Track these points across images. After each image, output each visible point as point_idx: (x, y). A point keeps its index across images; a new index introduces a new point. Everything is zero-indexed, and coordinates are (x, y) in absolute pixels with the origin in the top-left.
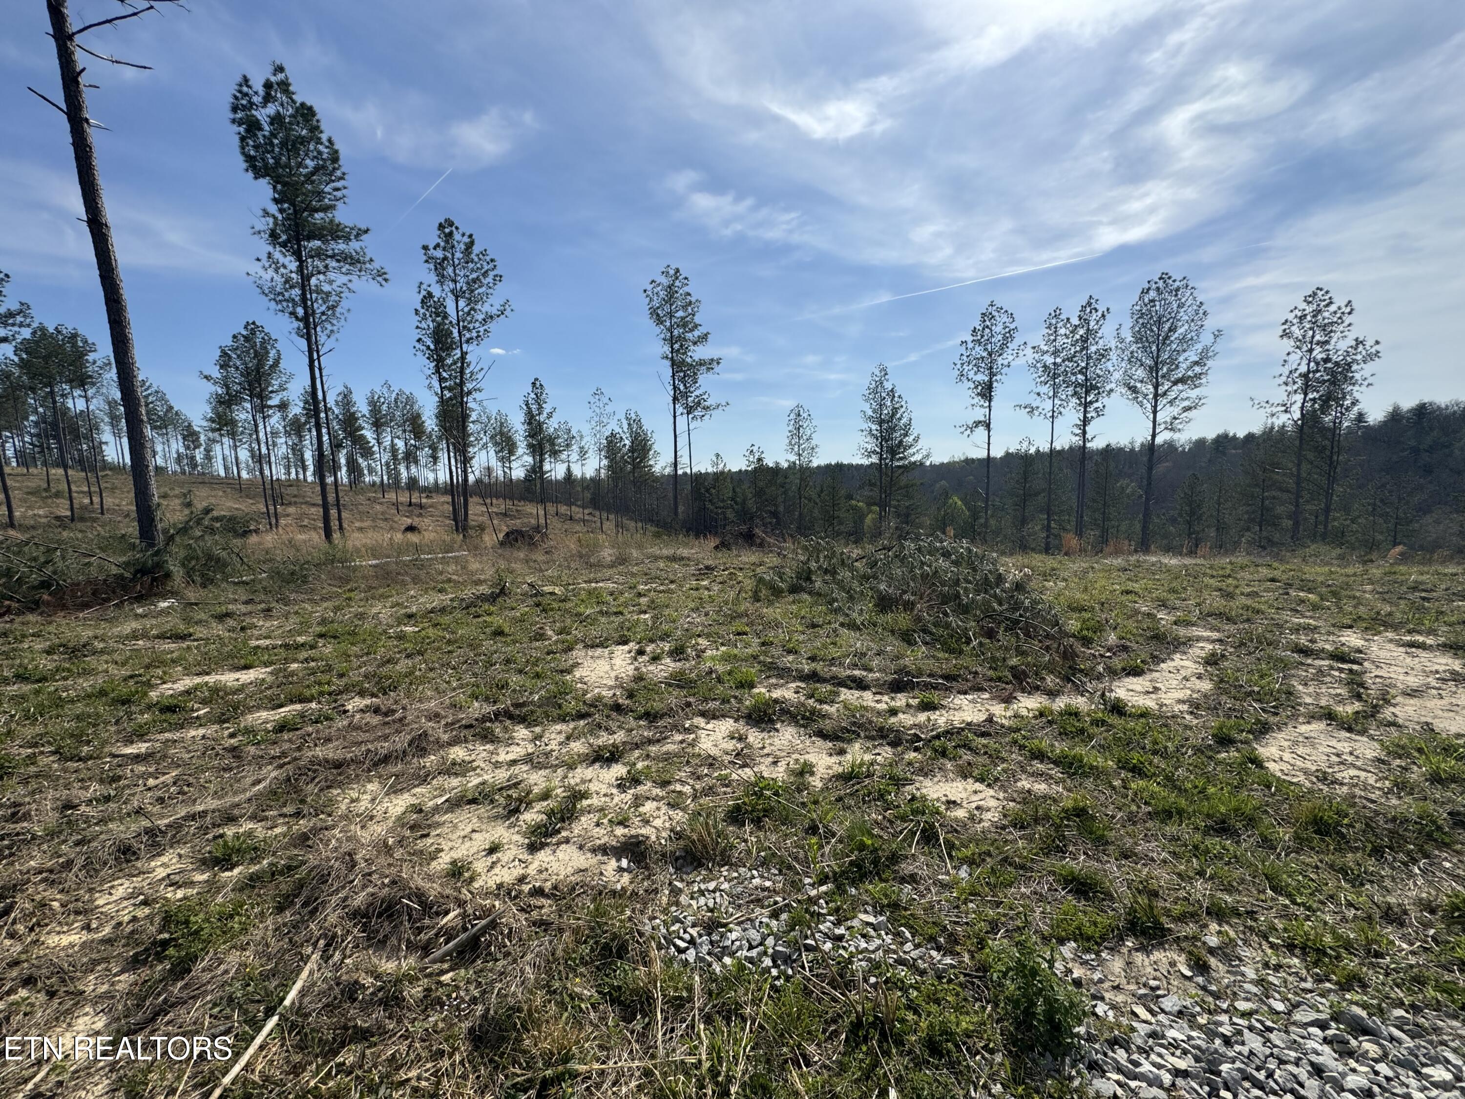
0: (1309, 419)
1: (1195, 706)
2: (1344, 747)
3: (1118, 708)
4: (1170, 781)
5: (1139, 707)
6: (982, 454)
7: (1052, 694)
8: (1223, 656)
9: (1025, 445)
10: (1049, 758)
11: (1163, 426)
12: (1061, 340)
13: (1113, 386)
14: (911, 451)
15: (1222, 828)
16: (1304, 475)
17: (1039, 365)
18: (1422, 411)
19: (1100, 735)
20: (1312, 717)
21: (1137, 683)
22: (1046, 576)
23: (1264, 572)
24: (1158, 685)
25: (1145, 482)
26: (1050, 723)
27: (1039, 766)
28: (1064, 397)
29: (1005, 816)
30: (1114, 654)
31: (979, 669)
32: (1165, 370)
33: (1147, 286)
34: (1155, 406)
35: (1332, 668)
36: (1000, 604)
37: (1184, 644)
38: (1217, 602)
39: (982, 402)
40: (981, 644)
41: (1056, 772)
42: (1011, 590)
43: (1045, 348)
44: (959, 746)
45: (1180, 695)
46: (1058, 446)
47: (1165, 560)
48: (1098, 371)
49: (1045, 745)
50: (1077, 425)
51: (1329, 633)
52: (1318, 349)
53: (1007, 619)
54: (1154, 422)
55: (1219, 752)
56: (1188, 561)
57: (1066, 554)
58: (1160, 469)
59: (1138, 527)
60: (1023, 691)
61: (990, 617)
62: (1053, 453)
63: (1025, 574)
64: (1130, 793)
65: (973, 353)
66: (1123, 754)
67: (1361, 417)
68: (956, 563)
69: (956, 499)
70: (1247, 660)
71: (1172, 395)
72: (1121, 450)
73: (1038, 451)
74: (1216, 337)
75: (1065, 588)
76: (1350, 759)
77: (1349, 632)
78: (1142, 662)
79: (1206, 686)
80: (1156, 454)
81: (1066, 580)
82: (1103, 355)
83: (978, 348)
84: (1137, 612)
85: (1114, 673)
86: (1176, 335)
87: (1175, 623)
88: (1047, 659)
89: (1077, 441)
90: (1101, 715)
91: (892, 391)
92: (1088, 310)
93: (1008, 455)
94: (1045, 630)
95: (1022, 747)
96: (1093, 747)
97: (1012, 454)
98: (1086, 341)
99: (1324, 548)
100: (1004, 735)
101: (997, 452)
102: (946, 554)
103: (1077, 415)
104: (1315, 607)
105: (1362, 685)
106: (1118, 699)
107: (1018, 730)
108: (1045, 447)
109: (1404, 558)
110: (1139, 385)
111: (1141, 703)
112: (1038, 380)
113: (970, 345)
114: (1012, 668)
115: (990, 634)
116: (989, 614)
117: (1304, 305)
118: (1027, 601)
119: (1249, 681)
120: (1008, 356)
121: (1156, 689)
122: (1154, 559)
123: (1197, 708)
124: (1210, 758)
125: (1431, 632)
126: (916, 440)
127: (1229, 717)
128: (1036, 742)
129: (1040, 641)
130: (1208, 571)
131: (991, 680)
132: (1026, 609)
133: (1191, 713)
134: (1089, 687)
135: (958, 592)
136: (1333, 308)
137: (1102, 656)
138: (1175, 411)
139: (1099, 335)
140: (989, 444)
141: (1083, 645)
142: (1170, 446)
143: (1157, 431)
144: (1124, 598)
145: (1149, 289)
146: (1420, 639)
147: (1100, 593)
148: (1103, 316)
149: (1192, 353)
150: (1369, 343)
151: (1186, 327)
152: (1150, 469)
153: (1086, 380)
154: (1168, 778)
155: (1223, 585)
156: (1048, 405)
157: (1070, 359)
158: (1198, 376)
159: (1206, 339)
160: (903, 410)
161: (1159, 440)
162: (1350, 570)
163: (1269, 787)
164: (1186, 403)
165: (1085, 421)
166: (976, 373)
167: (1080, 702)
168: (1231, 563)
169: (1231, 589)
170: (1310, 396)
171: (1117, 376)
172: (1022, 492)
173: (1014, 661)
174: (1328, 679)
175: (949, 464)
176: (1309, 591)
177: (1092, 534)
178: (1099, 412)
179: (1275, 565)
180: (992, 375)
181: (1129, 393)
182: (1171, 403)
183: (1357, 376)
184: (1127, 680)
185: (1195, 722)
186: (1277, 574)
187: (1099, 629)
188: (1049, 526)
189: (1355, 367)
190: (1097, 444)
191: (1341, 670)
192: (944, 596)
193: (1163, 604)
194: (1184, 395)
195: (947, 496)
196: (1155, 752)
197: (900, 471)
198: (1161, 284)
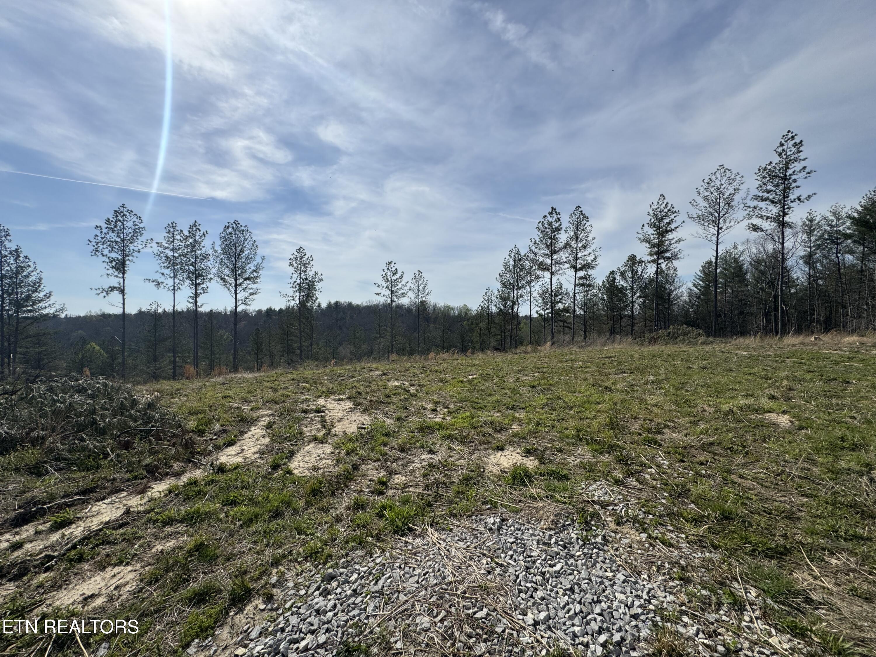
0: (302, 304)
1: (262, 453)
2: (320, 451)
3: (222, 469)
4: (252, 501)
5: (233, 464)
6: (118, 311)
7: (178, 475)
8: (274, 422)
9: (154, 307)
10: (176, 520)
11: (241, 302)
12: (177, 244)
13: (212, 276)
14: (42, 305)
15: (277, 514)
16: (302, 329)
17: (162, 255)
18: (337, 303)
19: (211, 490)
20: (310, 441)
21: (232, 450)
22: (172, 395)
23: (290, 376)
24: (243, 448)
25: (233, 333)
26: (177, 495)
27: (169, 529)
28: (181, 278)
29: (141, 581)
30: (219, 436)
31: (117, 475)
32: (240, 272)
33: (227, 225)
34: (236, 291)
35: (315, 417)
36: (136, 421)
37: (256, 420)
38: (269, 394)
39: (116, 273)
40: (118, 456)
41: (182, 527)
42: (145, 409)
43: (167, 245)
44: (97, 545)
45: (255, 449)
46: (179, 308)
47: (246, 376)
48: (203, 266)
49: (173, 513)
50: (191, 297)
51: (314, 401)
52: (303, 274)
53: (141, 431)
54: (236, 299)
55: (274, 474)
56: (257, 375)
57: (187, 378)
58: (241, 325)
59: (231, 357)
60: (156, 480)
61: (127, 432)
62: (176, 315)
63: (155, 396)
64: (230, 518)
65: (108, 236)
66: (225, 496)
67: (319, 305)
68: (92, 396)
69: (94, 345)
70: (284, 421)
71: (244, 286)
72: (219, 313)
73: (164, 311)
74: (263, 259)
75: (186, 401)
76: (322, 456)
77: (320, 399)
78: (235, 436)
79: (267, 440)
80: (238, 316)
81: (187, 396)
82: (205, 257)
83: (111, 233)
84: (231, 408)
85: (218, 448)
86: (244, 254)
87: (251, 410)
88: (173, 452)
89: (191, 306)
90: (211, 477)
91: (16, 251)
92: (194, 229)
93: (141, 313)
94: (172, 432)
95: (155, 521)
96: (207, 500)
97: (144, 312)
98: (194, 247)
99: (311, 363)
100: (141, 518)
101: (132, 309)
102: (81, 390)
103: (191, 291)
104: (309, 390)
105: (325, 421)
106: (221, 464)
107: (152, 510)
108: (169, 309)
109: (336, 364)
110: (226, 278)
111: (234, 462)
112: (163, 265)
113: (105, 231)
114: (146, 466)
115: (127, 446)
116: (125, 430)
117: (296, 253)
118: (157, 415)
119: (285, 432)
120: (138, 245)
121: (243, 450)
122: (240, 375)
123: (263, 454)
124: (270, 479)
125: (344, 393)
126: (48, 296)
127: (277, 454)
128: (167, 513)
129: (169, 441)
130: (266, 379)
131: (128, 480)
132: (156, 421)
133: (261, 457)
134: (204, 462)
135: (94, 419)
136: (306, 257)
137: (211, 439)
138: (246, 294)
139: (202, 245)
140: (124, 304)
141: (199, 436)
142: (245, 313)
143: (238, 304)
144: (223, 401)
145: (228, 227)
146: (341, 397)
147: (210, 400)
148: (204, 234)
149: (252, 265)
150: (319, 274)
151: (249, 251)
152: (235, 325)
153: (195, 270)
154: (250, 500)
155: (272, 385)
156: (170, 282)
157: (185, 255)
158: (256, 278)
159: (258, 260)
160: (30, 269)
161: (239, 309)
162: (320, 371)
163: (295, 483)
164: (251, 291)
165: (196, 295)
166: (110, 252)
167: (198, 474)
168: (276, 373)
169: (276, 387)
170: (302, 294)
171: (214, 271)
172: (153, 339)
173: (148, 461)
174: (314, 422)
175: (85, 317)
176: (307, 383)
177: (203, 365)
178: (205, 290)
179: (294, 372)
180: (124, 255)
181: (221, 281)
182: (244, 289)
183: (317, 287)
184: (227, 450)
185: (263, 462)
186: (295, 376)
187: (209, 423)
188: (175, 361)
189: (316, 284)
190: (204, 309)
191: (318, 417)
192: (81, 424)
193: (245, 401)
194: (250, 286)
195: (84, 342)
196: (242, 488)
197: (29, 321)
198: (234, 225)
